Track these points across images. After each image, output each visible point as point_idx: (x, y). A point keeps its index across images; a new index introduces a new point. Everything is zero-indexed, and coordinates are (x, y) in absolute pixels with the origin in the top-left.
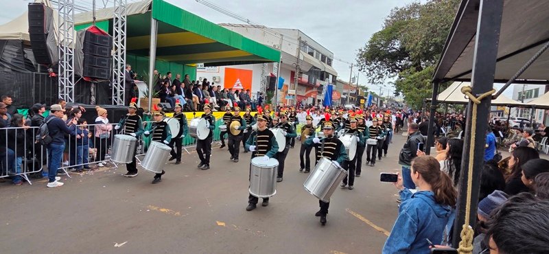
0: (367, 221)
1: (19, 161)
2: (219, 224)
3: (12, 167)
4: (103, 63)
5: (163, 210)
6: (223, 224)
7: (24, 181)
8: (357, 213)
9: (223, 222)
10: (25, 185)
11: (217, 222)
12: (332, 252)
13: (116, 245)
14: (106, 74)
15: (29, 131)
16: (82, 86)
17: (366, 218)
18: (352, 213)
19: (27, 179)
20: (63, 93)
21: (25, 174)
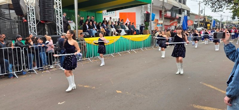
0: (216, 88)
1: (10, 66)
2: (118, 92)
3: (7, 69)
4: (50, 12)
5: (85, 86)
6: (120, 92)
7: (14, 76)
8: (208, 84)
9: (120, 91)
10: (15, 78)
11: (117, 91)
12: (191, 105)
13: (59, 103)
14: (52, 18)
15: (14, 49)
16: (40, 25)
17: (214, 86)
18: (205, 84)
19: (15, 75)
20: (31, 30)
21: (14, 72)
